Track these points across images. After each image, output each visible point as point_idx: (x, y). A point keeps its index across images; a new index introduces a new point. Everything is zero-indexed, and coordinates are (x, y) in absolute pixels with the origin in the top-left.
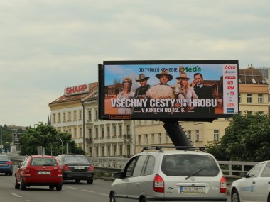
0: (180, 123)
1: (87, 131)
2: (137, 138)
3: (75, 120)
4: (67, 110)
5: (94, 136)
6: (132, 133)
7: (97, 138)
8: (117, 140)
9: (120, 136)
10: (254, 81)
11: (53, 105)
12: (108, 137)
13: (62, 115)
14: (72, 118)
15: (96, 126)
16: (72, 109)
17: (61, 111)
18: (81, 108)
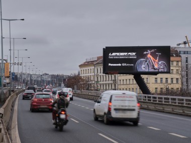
0: (142, 76)
1: (96, 78)
2: (119, 81)
3: (91, 73)
4: (87, 68)
5: (99, 80)
6: (116, 79)
7: (101, 81)
8: (110, 82)
9: (111, 80)
10: (174, 55)
11: (81, 66)
12: (106, 81)
13: (85, 71)
14: (90, 72)
15: (100, 76)
16: (89, 68)
17: (85, 69)
18: (94, 67)
